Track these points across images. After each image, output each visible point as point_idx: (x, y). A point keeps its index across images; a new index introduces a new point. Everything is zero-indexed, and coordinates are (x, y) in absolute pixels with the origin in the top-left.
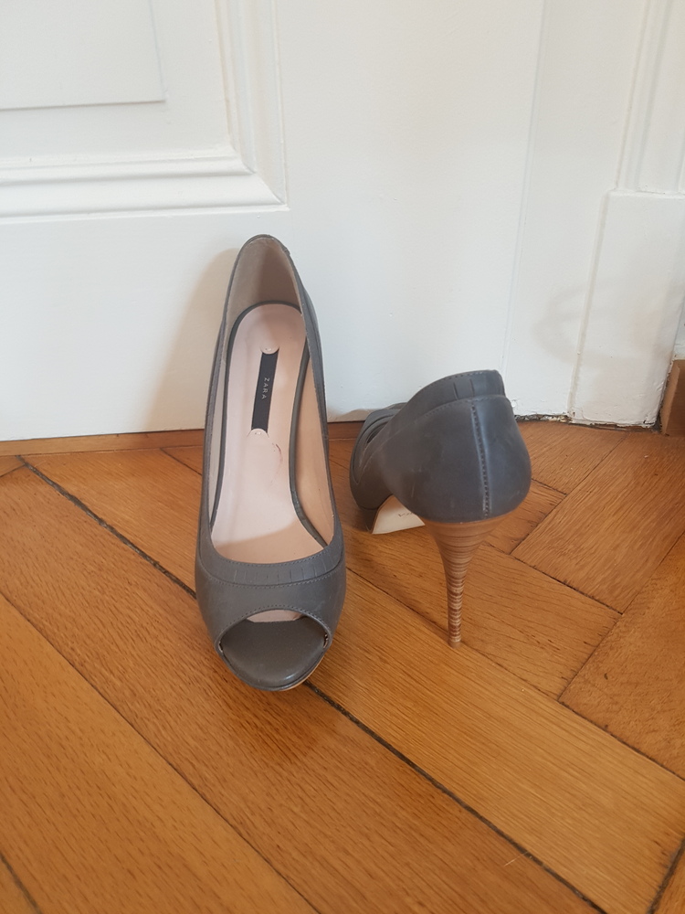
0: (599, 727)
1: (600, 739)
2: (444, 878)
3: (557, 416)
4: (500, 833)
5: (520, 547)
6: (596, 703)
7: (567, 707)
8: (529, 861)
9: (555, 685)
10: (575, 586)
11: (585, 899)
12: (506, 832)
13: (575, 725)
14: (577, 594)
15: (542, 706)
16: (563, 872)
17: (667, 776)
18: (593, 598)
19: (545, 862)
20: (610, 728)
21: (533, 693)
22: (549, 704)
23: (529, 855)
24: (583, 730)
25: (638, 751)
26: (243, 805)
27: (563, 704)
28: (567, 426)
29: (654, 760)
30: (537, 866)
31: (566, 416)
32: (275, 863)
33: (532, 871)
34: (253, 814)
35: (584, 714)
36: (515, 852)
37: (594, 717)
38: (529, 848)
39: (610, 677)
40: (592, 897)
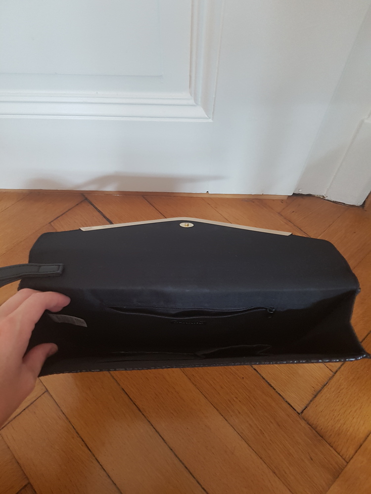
3: (319, 196)
11: (287, 402)
23: (272, 387)
28: (323, 200)
31: (323, 196)
40: (289, 401)
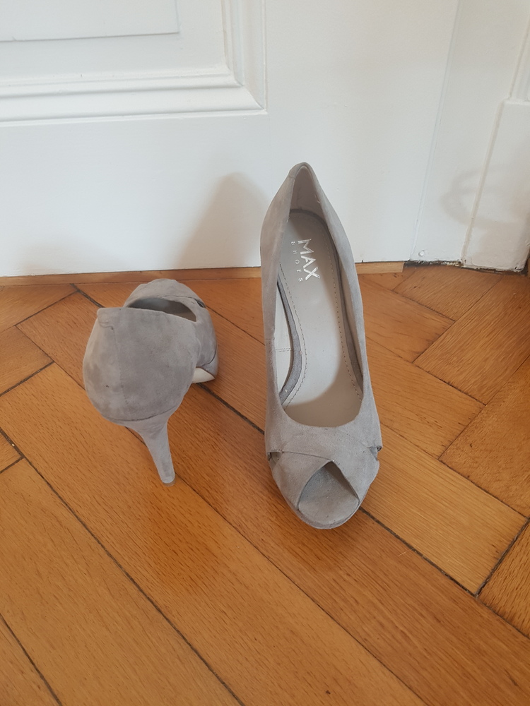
0: (464, 476)
1: (464, 485)
2: (363, 562)
3: (453, 262)
4: (398, 537)
5: (420, 358)
6: (463, 462)
7: (444, 464)
8: (415, 553)
9: (437, 450)
10: (455, 385)
11: (447, 575)
12: (401, 537)
13: (448, 475)
14: (456, 391)
15: (428, 462)
16: (434, 560)
17: (504, 508)
18: (467, 394)
19: (424, 555)
20: (471, 478)
21: (423, 455)
22: (432, 461)
23: (414, 550)
24: (453, 478)
25: (487, 492)
26: (240, 516)
27: (442, 462)
28: (459, 270)
29: (497, 498)
30: (419, 557)
31: (460, 262)
33: (416, 559)
34: (246, 520)
35: (455, 469)
36: (406, 548)
37: (460, 471)
38: (414, 546)
39: (473, 446)
40: (451, 574)
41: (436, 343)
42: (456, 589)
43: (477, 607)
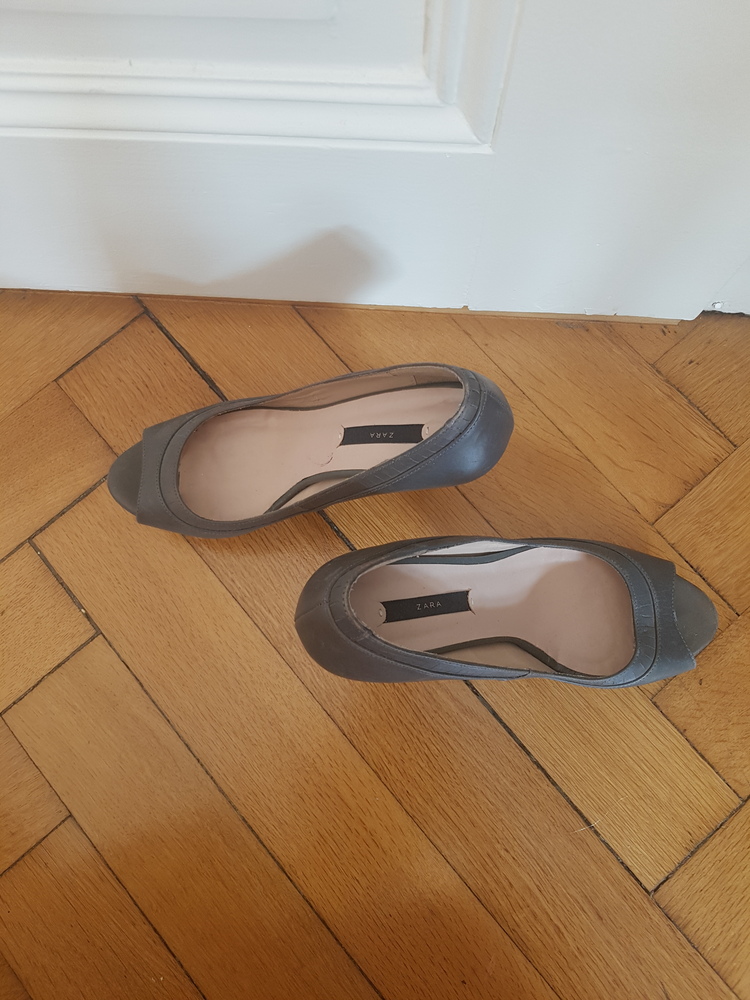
0: (678, 730)
1: (675, 741)
2: (526, 835)
4: (574, 807)
5: (666, 517)
6: (683, 707)
7: (657, 707)
8: (591, 831)
10: (705, 575)
11: (623, 865)
12: (579, 808)
13: (658, 725)
14: (704, 586)
15: (636, 702)
17: (717, 781)
18: (717, 593)
19: (602, 835)
20: (687, 734)
22: (643, 702)
23: (592, 828)
24: (664, 731)
25: (703, 757)
27: (655, 704)
30: (595, 836)
32: (404, 804)
35: (669, 716)
36: (582, 824)
37: (676, 721)
38: (593, 822)
39: (704, 683)
40: (629, 864)
41: (696, 490)
42: (629, 883)
43: (649, 906)
